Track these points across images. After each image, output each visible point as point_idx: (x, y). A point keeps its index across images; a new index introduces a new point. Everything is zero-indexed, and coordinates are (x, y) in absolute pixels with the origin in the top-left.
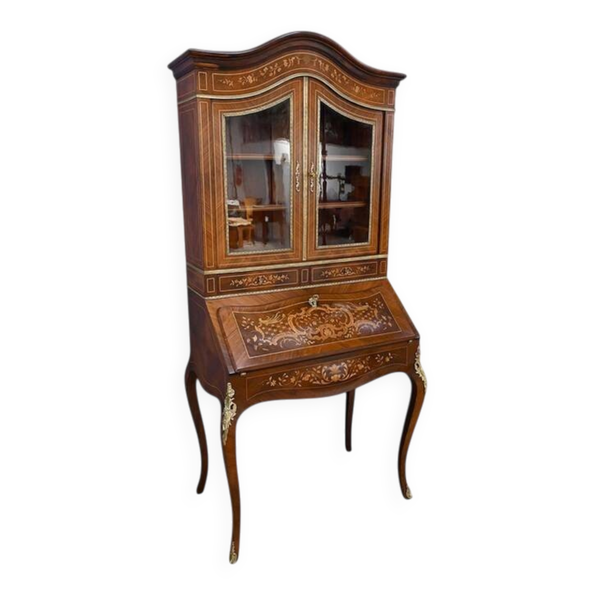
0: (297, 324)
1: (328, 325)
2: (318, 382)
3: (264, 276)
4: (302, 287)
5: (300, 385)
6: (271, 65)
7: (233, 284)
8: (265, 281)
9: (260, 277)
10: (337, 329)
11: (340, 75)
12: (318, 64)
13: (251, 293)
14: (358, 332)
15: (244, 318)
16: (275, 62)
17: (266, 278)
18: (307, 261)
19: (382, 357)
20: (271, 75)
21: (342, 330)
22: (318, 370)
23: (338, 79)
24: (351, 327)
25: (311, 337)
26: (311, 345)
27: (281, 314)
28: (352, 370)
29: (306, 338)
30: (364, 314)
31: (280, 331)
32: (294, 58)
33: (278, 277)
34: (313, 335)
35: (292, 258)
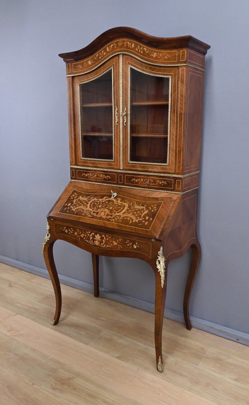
0: (92, 204)
1: (106, 210)
2: (87, 241)
3: (98, 174)
4: (118, 186)
5: (79, 239)
6: (100, 52)
7: (83, 175)
8: (98, 177)
10: (109, 214)
11: (142, 48)
12: (127, 44)
13: (91, 182)
14: (119, 220)
15: (75, 193)
16: (102, 50)
18: (123, 170)
19: (131, 244)
20: (100, 58)
21: (111, 215)
22: (89, 233)
23: (141, 51)
24: (118, 216)
25: (92, 213)
26: (89, 217)
27: (92, 197)
28: (108, 243)
29: (90, 213)
30: (136, 211)
31: (82, 205)
32: (112, 45)
33: (105, 176)
34: (94, 212)
35: (114, 166)
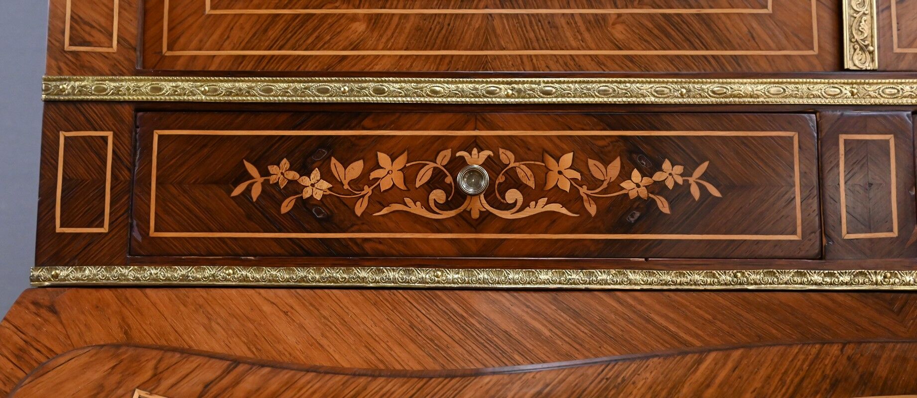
3: (507, 156)
4: (844, 280)
7: (256, 192)
8: (513, 195)
9: (476, 159)
13: (394, 275)
17: (525, 174)
33: (625, 175)
35: (753, 41)
